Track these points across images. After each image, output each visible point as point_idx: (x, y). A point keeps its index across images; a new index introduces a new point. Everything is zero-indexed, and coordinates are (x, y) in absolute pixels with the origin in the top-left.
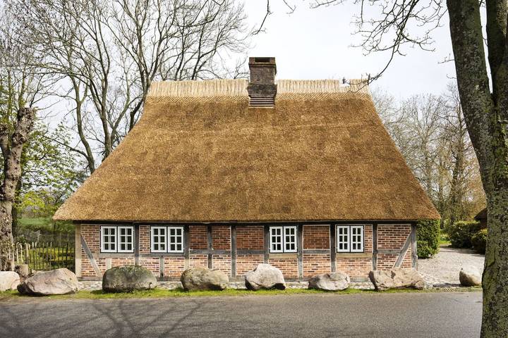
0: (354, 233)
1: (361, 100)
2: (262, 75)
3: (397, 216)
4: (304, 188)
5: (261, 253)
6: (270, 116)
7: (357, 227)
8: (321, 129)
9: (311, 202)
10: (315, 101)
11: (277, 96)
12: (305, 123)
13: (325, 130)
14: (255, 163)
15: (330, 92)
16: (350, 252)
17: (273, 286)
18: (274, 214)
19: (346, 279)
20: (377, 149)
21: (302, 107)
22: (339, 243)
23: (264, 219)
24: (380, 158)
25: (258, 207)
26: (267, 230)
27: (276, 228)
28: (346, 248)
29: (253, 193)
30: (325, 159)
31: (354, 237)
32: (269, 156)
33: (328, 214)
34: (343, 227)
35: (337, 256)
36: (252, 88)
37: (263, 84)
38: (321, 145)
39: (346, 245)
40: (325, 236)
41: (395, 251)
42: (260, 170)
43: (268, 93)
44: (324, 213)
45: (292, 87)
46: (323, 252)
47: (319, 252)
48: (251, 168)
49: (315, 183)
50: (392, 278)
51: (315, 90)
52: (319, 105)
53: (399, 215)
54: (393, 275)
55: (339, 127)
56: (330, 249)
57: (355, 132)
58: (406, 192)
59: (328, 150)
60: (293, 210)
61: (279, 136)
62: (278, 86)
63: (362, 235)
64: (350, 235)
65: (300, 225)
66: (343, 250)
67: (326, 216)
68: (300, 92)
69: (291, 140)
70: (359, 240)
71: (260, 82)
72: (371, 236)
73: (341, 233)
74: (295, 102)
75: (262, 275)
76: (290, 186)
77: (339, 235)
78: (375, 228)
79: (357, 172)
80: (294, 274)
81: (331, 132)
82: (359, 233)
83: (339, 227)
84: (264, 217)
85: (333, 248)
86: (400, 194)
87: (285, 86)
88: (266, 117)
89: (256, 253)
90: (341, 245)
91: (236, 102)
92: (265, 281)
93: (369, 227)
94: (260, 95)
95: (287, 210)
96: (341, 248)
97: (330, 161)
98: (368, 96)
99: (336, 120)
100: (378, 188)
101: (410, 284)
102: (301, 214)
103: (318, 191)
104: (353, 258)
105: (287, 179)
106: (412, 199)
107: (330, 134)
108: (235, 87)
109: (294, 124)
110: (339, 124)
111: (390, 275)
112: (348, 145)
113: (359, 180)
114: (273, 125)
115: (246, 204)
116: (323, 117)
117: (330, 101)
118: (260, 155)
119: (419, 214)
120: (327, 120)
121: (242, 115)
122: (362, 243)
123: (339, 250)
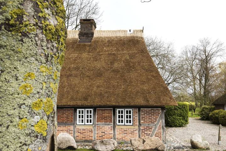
0: (127, 113)
1: (137, 40)
2: (87, 27)
3: (150, 104)
4: (98, 87)
5: (71, 124)
6: (88, 48)
7: (129, 110)
8: (114, 54)
9: (101, 94)
10: (113, 40)
11: (93, 38)
12: (105, 51)
13: (116, 55)
14: (74, 72)
15: (122, 36)
16: (125, 125)
17: (67, 148)
18: (78, 102)
19: (114, 144)
20: (143, 64)
21: (105, 44)
22: (118, 119)
23: (71, 104)
24: (144, 70)
25: (69, 97)
26: (75, 111)
27: (81, 110)
28: (122, 122)
29: (69, 89)
30: (113, 71)
31: (127, 116)
32: (82, 69)
33: (110, 102)
34: (121, 110)
35: (117, 127)
36: (81, 34)
37: (87, 32)
38: (112, 63)
39: (122, 120)
40: (110, 115)
41: (152, 125)
42: (76, 76)
43: (89, 37)
44: (108, 101)
45: (102, 34)
46: (108, 124)
47: (106, 124)
48: (71, 75)
49: (105, 84)
50: (143, 143)
51: (114, 35)
52: (114, 42)
53: (152, 103)
54: (144, 141)
55: (124, 53)
56: (113, 123)
57: (132, 56)
58: (158, 89)
59: (116, 65)
60: (89, 99)
61: (90, 58)
62: (95, 33)
63: (131, 114)
64: (125, 114)
65: (95, 108)
66: (121, 124)
67: (108, 103)
68: (106, 36)
69: (96, 60)
70: (130, 118)
71: (85, 32)
72: (137, 115)
73: (119, 113)
74: (102, 41)
75: (60, 140)
76: (90, 85)
77: (118, 114)
78: (139, 111)
79: (130, 78)
80: (91, 138)
81: (119, 56)
82: (130, 113)
83: (118, 110)
84: (71, 103)
85: (114, 123)
86: (154, 91)
87: (98, 33)
88: (85, 49)
89: (69, 124)
90: (119, 120)
91: (71, 41)
92: (62, 144)
93: (136, 110)
94: (85, 38)
95: (86, 99)
96: (119, 122)
97: (116, 71)
98: (142, 38)
99: (123, 50)
100: (141, 87)
101: (155, 147)
102: (94, 102)
103: (106, 89)
104: (126, 129)
105: (90, 82)
106: (160, 94)
107: (118, 57)
108: (72, 34)
109: (99, 52)
110: (124, 52)
111: (142, 141)
112: (127, 63)
113: (131, 82)
114: (88, 53)
115: (63, 95)
116: (116, 48)
117: (121, 40)
118: (77, 69)
119: (164, 102)
120: (118, 50)
121: (72, 47)
122: (131, 119)
123: (118, 124)
